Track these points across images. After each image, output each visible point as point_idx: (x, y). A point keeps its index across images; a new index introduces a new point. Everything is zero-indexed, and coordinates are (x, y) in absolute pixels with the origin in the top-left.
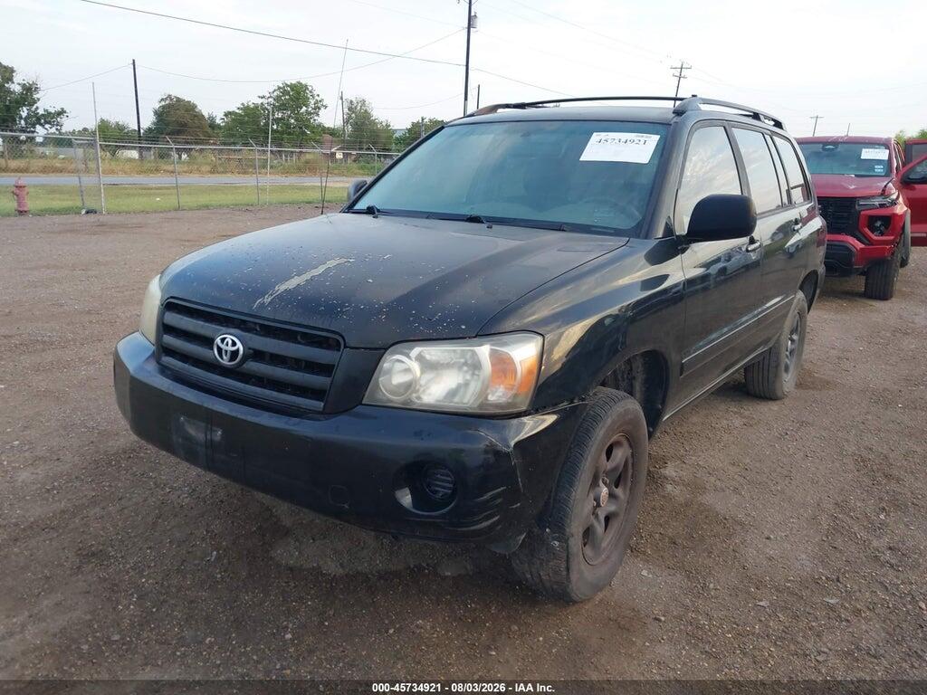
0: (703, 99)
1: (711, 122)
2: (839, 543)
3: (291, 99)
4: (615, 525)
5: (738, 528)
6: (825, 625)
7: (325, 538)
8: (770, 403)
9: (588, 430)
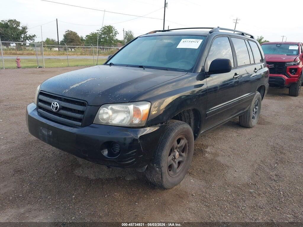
0: (220, 28)
1: (223, 35)
2: (259, 173)
3: (107, 31)
4: (182, 165)
5: (227, 168)
6: (247, 198)
7: (91, 168)
8: (247, 129)
9: (169, 133)
